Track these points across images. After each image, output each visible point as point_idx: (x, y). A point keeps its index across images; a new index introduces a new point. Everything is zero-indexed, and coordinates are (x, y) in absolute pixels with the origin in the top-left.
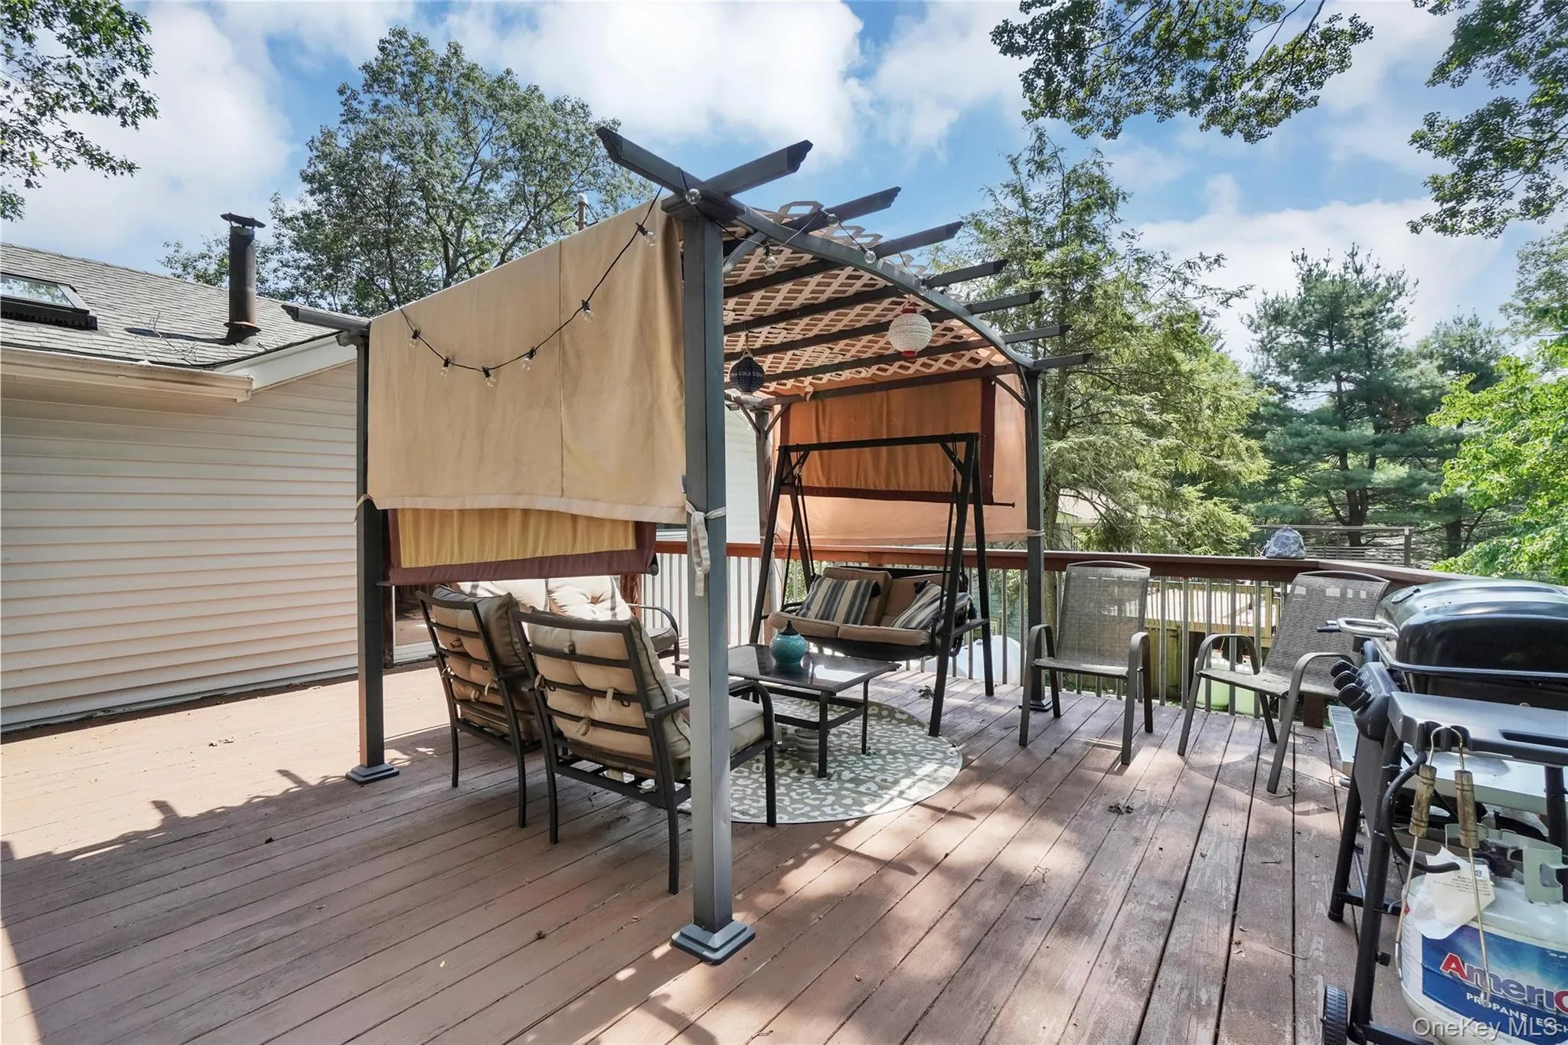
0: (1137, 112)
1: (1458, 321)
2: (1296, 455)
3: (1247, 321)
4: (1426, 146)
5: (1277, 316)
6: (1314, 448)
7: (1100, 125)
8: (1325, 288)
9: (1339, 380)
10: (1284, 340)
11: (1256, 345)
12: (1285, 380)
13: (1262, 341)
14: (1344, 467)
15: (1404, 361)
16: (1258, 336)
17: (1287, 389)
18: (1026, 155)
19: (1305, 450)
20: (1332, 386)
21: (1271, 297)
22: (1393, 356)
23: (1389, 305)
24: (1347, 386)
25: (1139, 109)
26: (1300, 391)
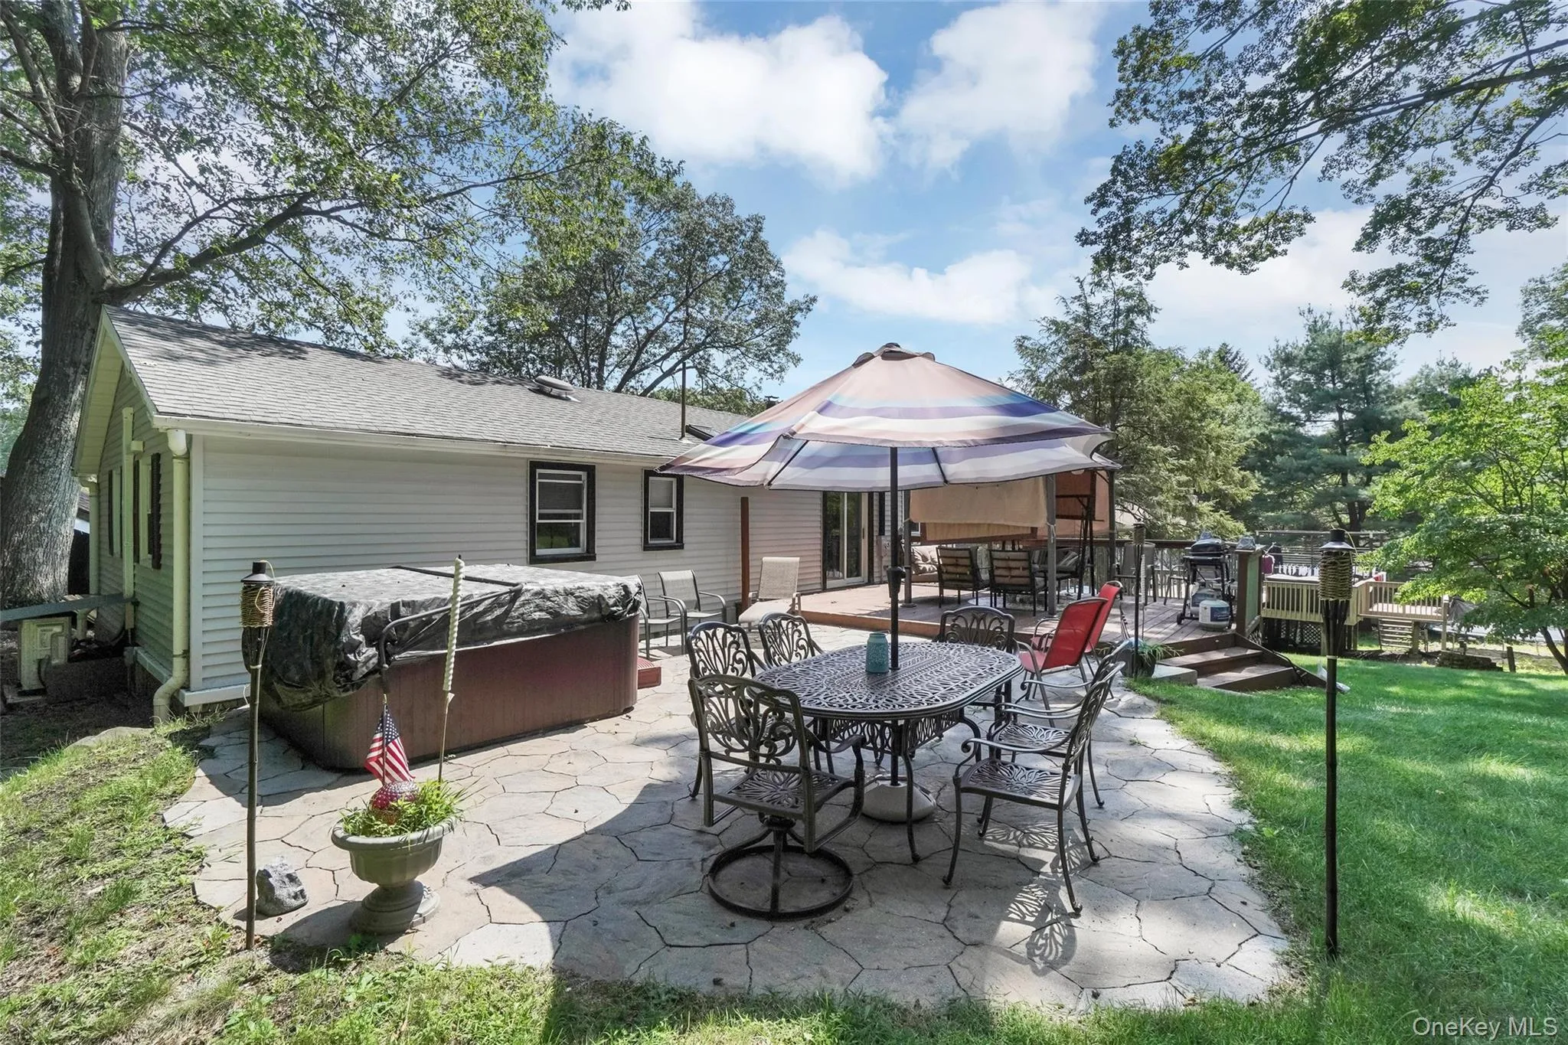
0: (1166, 261)
1: (1441, 363)
2: (1301, 474)
3: (1264, 361)
4: (1353, 289)
5: (1287, 360)
6: (1315, 469)
7: (1141, 271)
8: (1325, 339)
9: (1341, 411)
10: (1296, 377)
11: (1273, 381)
12: (1296, 411)
13: (1277, 378)
14: (1345, 483)
15: (1395, 396)
16: (1274, 374)
17: (1298, 418)
18: (1089, 279)
19: (1308, 470)
20: (1335, 416)
21: (1282, 344)
22: (1385, 392)
23: (1382, 349)
24: (1348, 416)
25: (1167, 260)
26: (1309, 420)
